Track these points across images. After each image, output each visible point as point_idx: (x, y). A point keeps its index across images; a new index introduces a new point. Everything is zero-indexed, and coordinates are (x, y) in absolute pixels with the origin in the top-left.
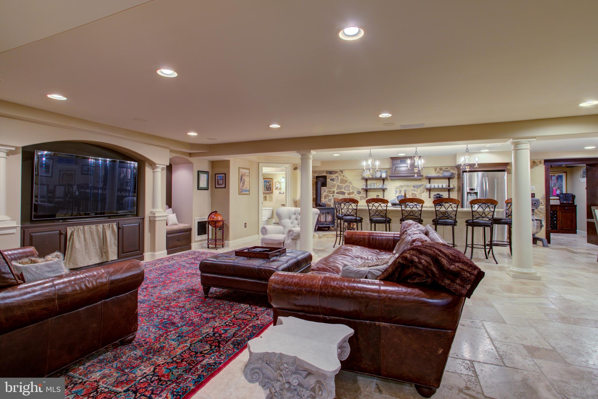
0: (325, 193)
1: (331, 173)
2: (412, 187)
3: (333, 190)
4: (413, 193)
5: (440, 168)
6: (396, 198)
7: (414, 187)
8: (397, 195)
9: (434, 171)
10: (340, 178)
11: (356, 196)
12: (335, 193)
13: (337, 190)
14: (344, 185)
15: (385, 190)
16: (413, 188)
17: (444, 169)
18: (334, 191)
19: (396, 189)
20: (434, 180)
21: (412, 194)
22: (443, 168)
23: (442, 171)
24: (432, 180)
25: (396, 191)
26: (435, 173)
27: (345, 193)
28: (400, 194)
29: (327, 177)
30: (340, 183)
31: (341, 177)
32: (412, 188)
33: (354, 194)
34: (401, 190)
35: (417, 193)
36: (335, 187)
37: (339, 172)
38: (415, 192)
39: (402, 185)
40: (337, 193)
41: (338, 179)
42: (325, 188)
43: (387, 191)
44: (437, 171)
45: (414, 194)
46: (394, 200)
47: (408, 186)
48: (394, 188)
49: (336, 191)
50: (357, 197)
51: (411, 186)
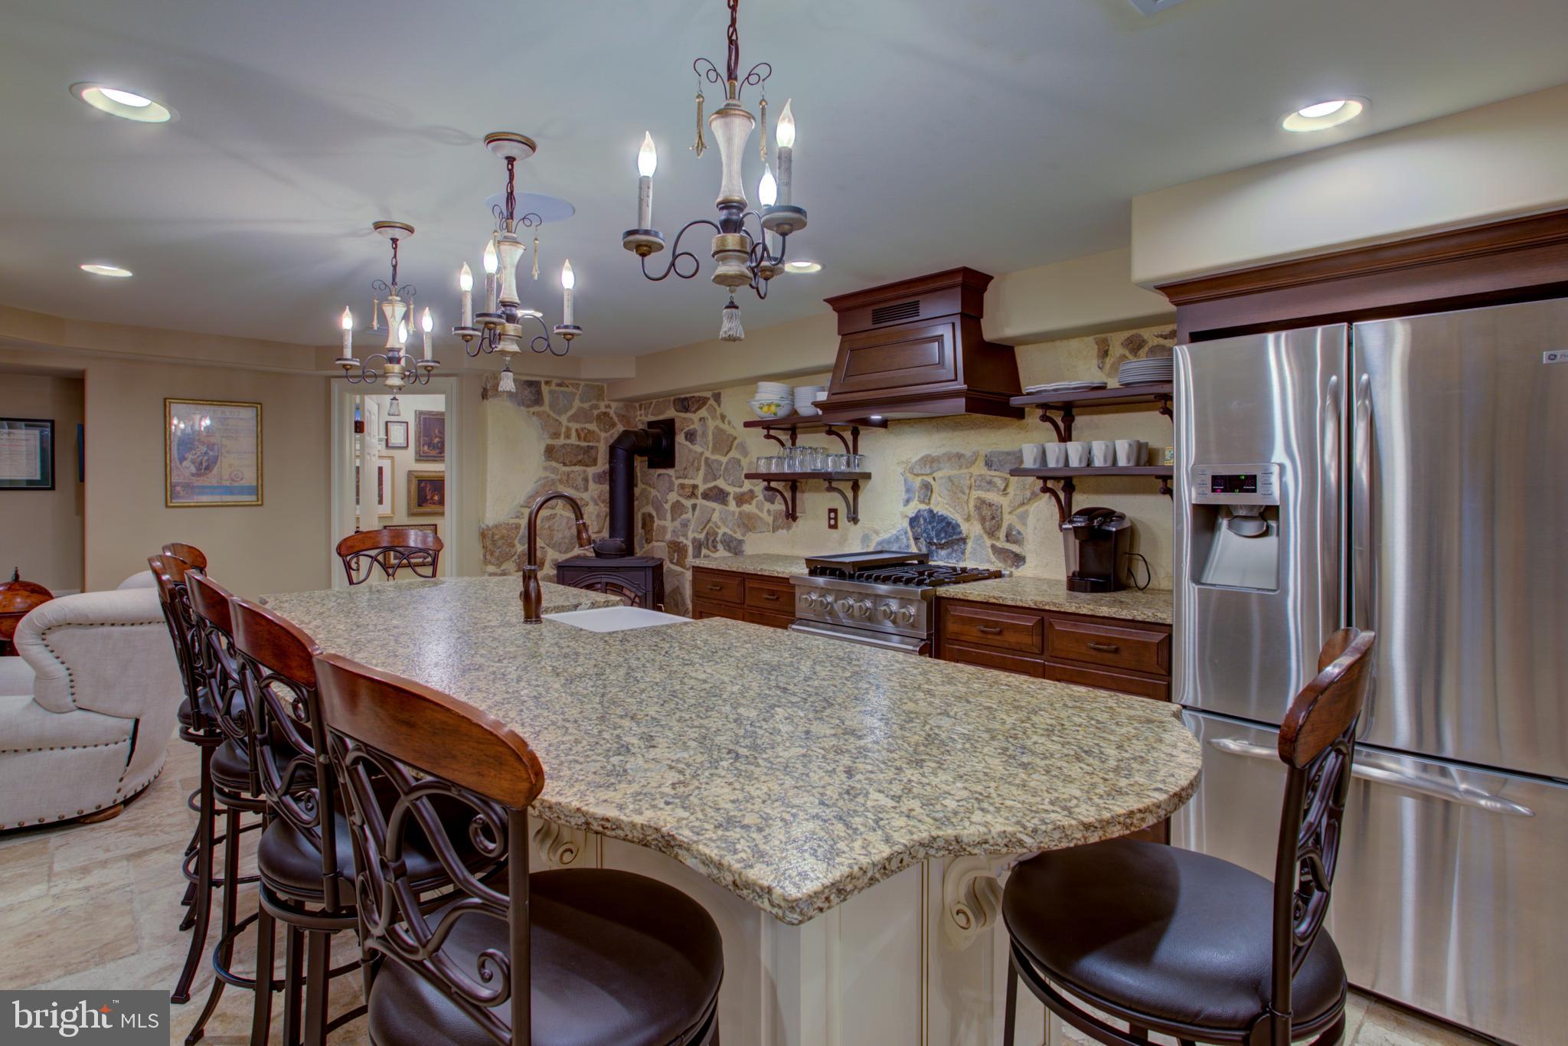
0: (673, 497)
1: (686, 404)
2: (981, 463)
3: (691, 482)
4: (983, 502)
5: (1127, 334)
6: (906, 524)
7: (989, 464)
8: (912, 509)
9: (1095, 362)
10: (711, 424)
11: (761, 510)
12: (700, 496)
13: (705, 481)
14: (724, 460)
15: (861, 483)
16: (984, 471)
17: (1149, 334)
18: (695, 487)
19: (910, 477)
20: (1096, 418)
21: (977, 508)
22: (1147, 334)
23: (1143, 352)
24: (1080, 421)
25: (908, 491)
26: (1095, 369)
27: (728, 494)
28: (923, 507)
29: (677, 425)
30: (712, 453)
31: (715, 424)
32: (980, 469)
33: (754, 502)
34: (930, 480)
35: (1004, 502)
36: (698, 470)
37: (712, 402)
38: (992, 497)
39: (936, 452)
40: (706, 496)
41: (704, 434)
42: (671, 472)
43: (871, 483)
44: (1109, 361)
45: (990, 505)
46: (897, 539)
47: (959, 456)
48: (900, 470)
49: (702, 488)
50: (764, 515)
51: (976, 456)
